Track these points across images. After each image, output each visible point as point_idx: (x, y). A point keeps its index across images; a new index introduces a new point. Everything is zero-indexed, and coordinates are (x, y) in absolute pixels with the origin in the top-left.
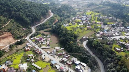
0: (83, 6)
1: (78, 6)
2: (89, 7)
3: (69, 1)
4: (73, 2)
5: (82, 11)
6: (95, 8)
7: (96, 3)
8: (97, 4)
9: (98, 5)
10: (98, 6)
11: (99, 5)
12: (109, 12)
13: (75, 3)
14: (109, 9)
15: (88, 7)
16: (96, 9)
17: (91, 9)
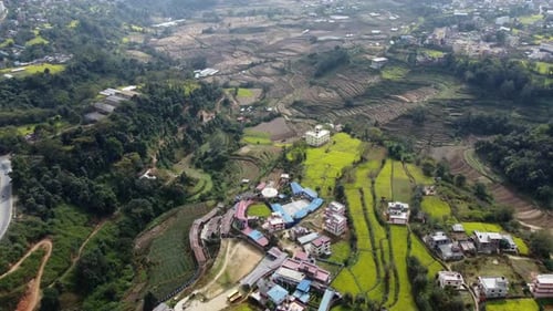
0: (282, 72)
1: (253, 65)
2: (322, 80)
3: (208, 32)
4: (227, 38)
5: (279, 115)
6: (362, 90)
7: (362, 51)
8: (370, 62)
9: (374, 66)
10: (376, 72)
11: (384, 66)
12: (455, 126)
13: (238, 42)
14: (455, 104)
15: (318, 75)
16: (365, 96)
17: (335, 94)
